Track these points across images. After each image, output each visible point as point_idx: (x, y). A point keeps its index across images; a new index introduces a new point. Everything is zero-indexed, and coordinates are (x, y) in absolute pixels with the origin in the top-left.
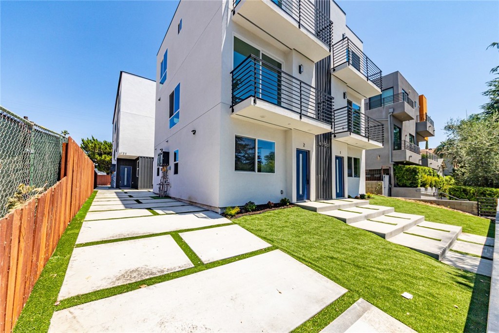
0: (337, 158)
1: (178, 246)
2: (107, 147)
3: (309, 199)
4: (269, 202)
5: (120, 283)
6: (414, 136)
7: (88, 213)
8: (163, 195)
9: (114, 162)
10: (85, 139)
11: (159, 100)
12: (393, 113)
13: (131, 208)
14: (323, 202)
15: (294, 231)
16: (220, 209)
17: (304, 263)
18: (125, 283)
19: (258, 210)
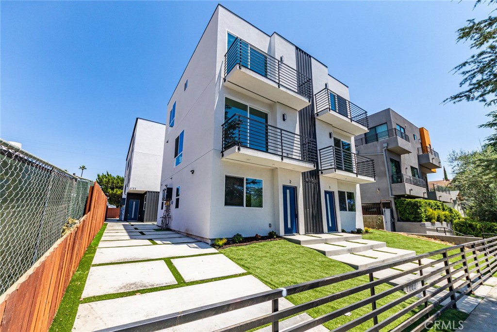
0: (326, 192)
1: (169, 269)
2: (119, 181)
3: (298, 233)
4: (257, 235)
5: (122, 291)
6: (417, 169)
7: (100, 242)
8: (165, 228)
9: (124, 196)
10: (101, 175)
11: (167, 142)
12: (387, 147)
13: (135, 239)
14: (312, 236)
15: (271, 261)
16: (210, 241)
17: (269, 285)
18: (126, 291)
19: (245, 242)
